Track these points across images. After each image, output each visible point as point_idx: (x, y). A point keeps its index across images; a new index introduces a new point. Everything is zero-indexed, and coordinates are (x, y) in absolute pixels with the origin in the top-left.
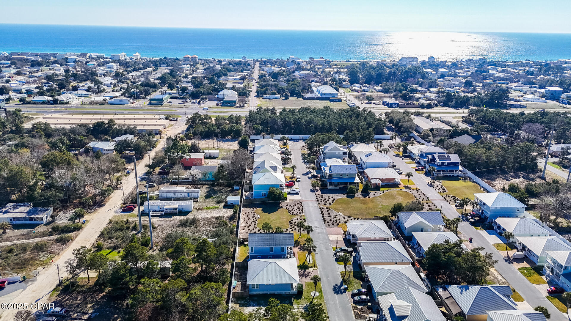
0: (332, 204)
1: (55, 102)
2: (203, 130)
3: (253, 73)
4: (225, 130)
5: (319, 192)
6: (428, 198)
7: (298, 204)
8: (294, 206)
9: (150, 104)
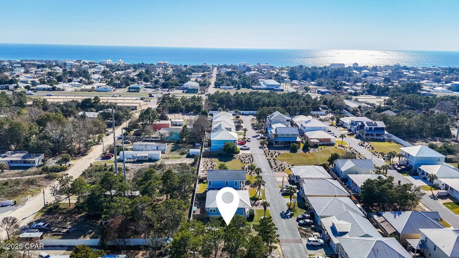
0: (278, 156)
1: (54, 89)
2: (171, 106)
3: (212, 73)
4: (189, 106)
5: (267, 148)
6: (359, 153)
7: (249, 156)
8: (245, 157)
9: (129, 91)
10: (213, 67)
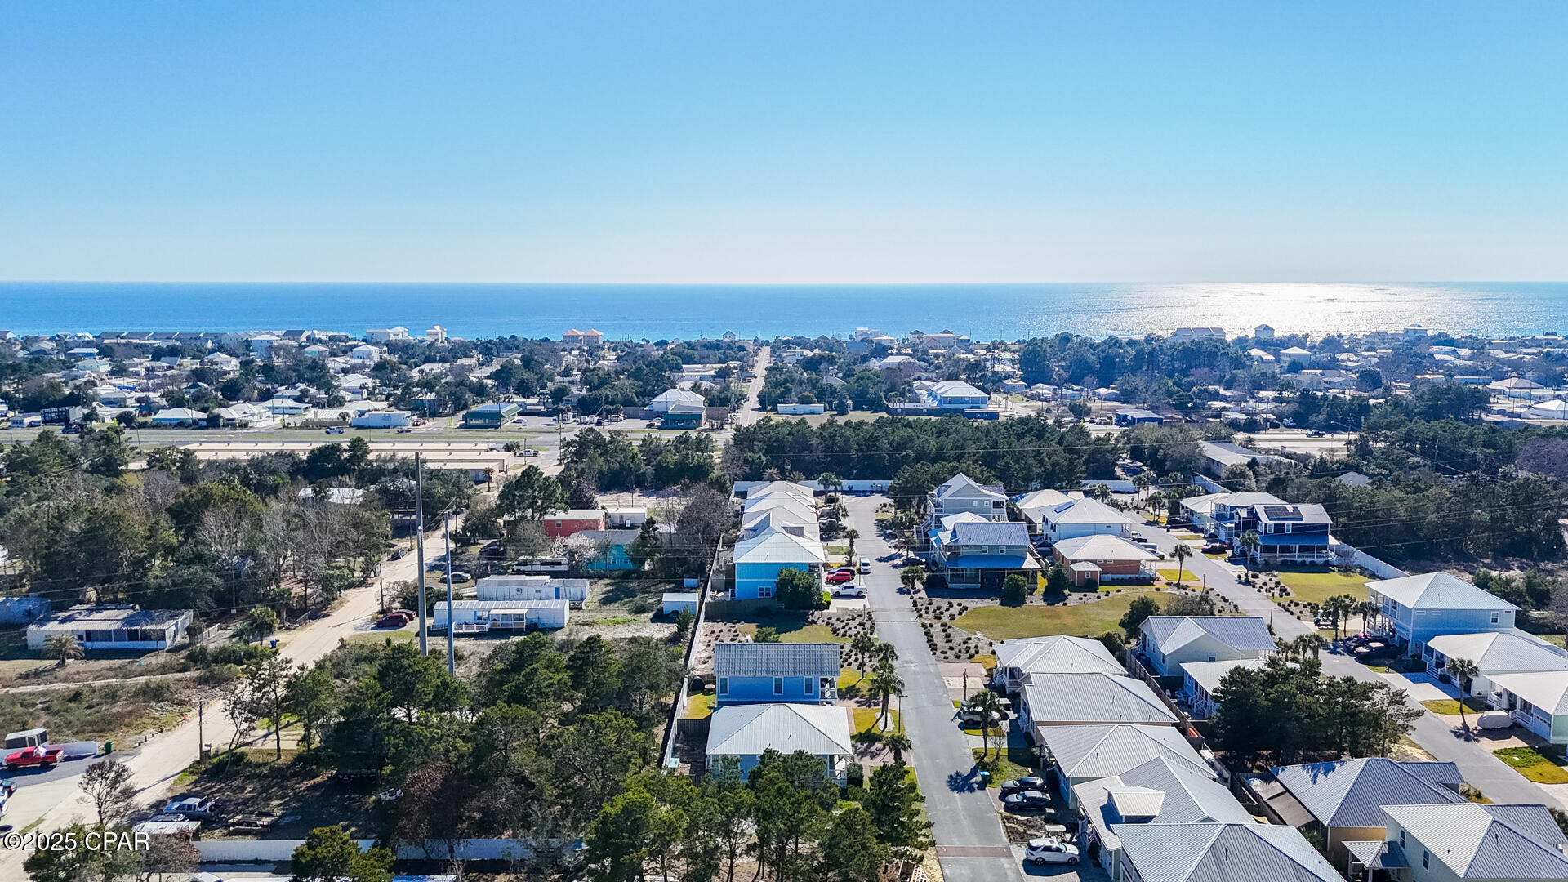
0: (957, 617)
1: (213, 422)
2: (605, 468)
3: (753, 366)
4: (667, 466)
5: (923, 594)
6: (1235, 606)
7: (860, 616)
8: (849, 620)
9: (466, 426)
10: (759, 344)
